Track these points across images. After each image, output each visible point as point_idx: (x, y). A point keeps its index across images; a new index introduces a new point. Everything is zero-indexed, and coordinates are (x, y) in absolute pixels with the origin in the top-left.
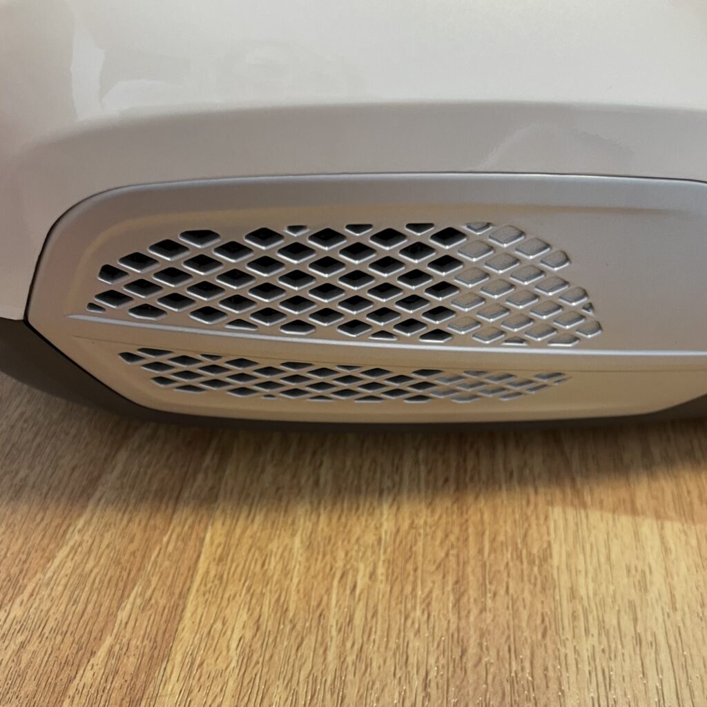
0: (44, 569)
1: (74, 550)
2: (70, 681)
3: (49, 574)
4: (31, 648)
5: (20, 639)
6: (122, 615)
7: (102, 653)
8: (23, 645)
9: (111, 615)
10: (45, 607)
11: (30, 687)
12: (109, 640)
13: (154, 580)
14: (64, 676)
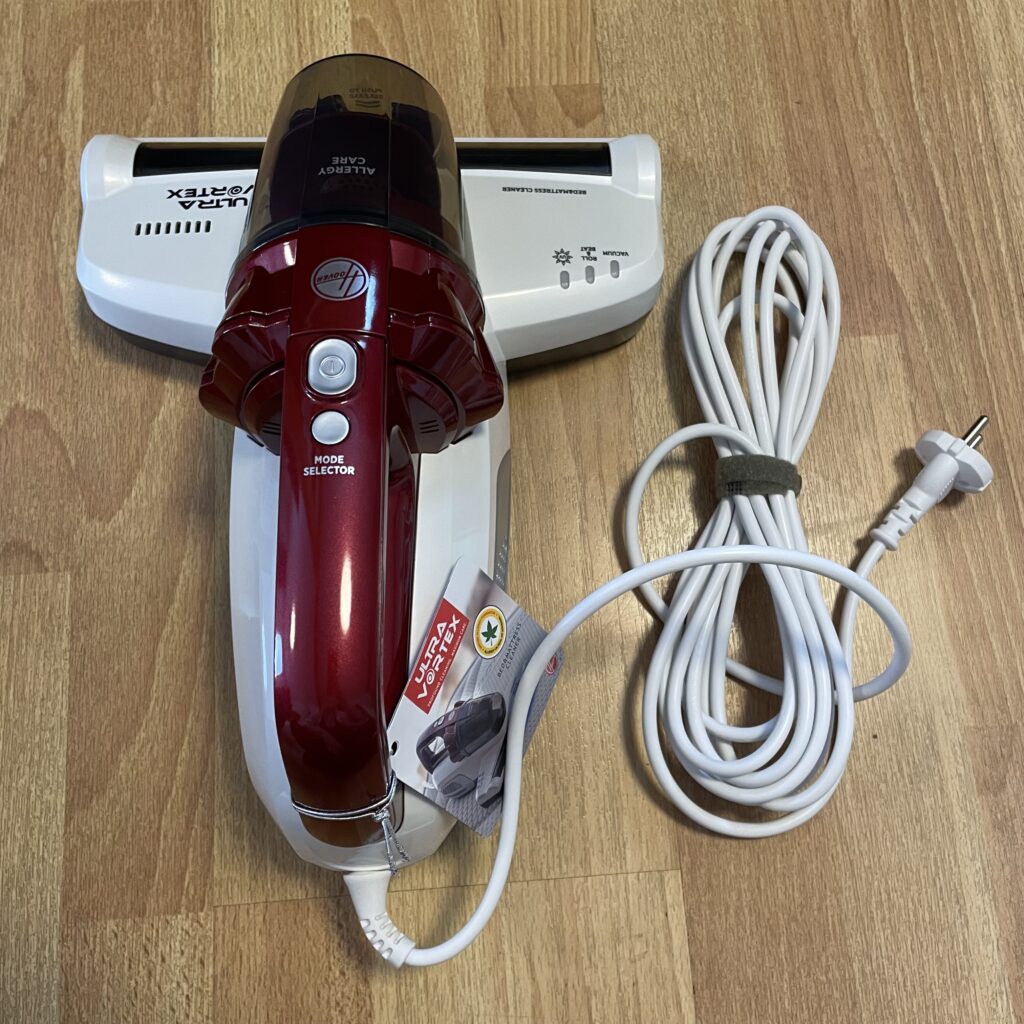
0: (147, 713)
1: (157, 700)
2: (177, 757)
3: (150, 714)
4: (156, 748)
5: (149, 746)
6: (189, 726)
7: (185, 744)
8: (152, 748)
9: (184, 727)
10: (154, 730)
11: (161, 765)
12: (187, 738)
13: (197, 707)
14: (174, 756)
